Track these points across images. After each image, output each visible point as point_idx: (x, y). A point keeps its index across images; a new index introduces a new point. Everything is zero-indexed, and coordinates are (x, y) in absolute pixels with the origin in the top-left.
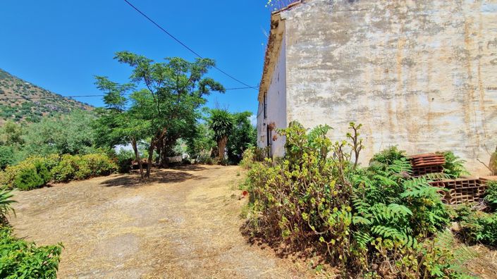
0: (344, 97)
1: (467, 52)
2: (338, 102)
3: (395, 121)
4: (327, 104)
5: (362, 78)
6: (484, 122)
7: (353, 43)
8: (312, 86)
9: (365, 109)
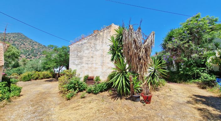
0: (80, 64)
1: (103, 55)
2: (79, 65)
3: (89, 69)
4: (77, 65)
5: (83, 60)
6: (106, 70)
7: (82, 53)
8: (74, 61)
9: (84, 66)
